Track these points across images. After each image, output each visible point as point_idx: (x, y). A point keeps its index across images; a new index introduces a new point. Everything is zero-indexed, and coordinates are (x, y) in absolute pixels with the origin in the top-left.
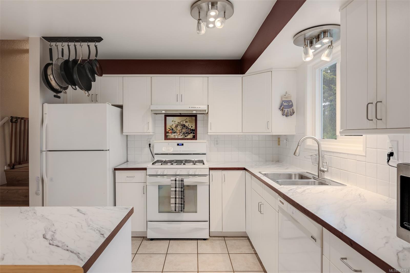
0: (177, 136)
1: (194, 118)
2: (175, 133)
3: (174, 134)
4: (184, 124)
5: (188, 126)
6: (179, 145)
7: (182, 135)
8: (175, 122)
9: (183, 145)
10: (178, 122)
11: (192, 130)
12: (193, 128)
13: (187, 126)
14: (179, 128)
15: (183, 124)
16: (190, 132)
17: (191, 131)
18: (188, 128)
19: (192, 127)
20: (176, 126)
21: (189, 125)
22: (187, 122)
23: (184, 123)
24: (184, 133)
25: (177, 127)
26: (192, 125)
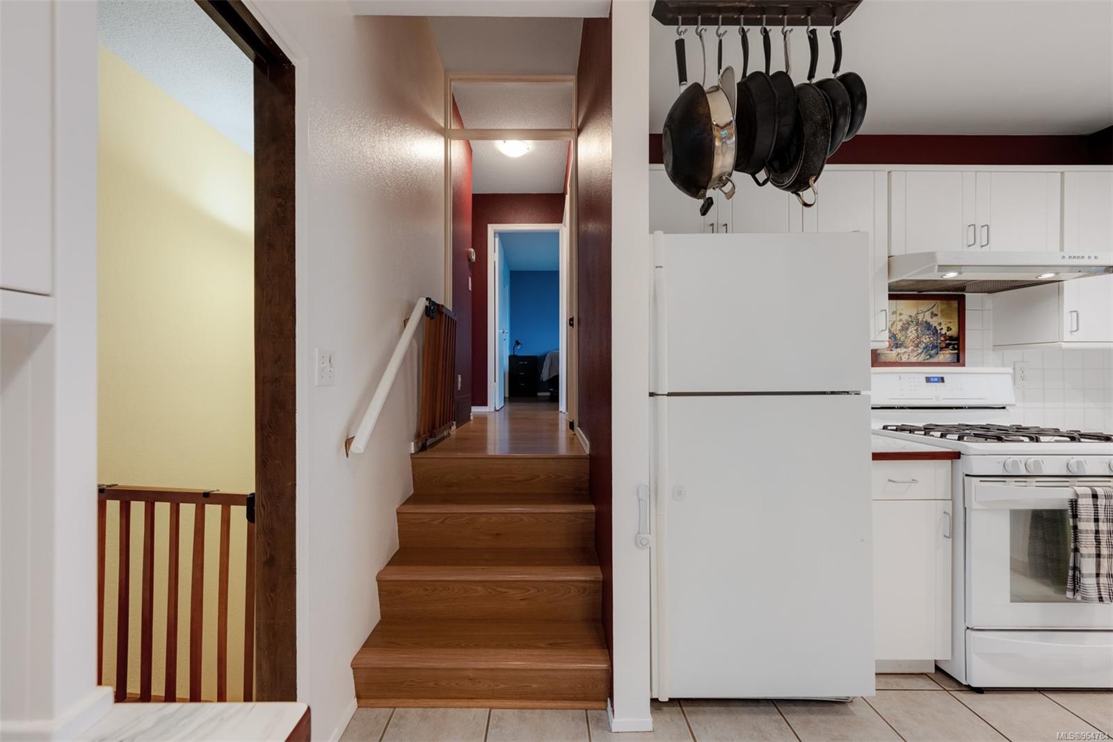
0: (906, 356)
1: (955, 304)
2: (900, 347)
3: (899, 350)
4: (926, 322)
5: (938, 328)
6: (932, 379)
7: (921, 353)
8: (901, 314)
9: (942, 380)
10: (911, 316)
11: (951, 338)
12: (954, 332)
13: (935, 327)
14: (912, 333)
15: (925, 320)
16: (944, 345)
17: (948, 342)
18: (939, 331)
19: (949, 329)
20: (905, 328)
21: (940, 324)
22: (936, 315)
23: (928, 317)
24: (926, 348)
25: (907, 329)
26: (949, 325)
